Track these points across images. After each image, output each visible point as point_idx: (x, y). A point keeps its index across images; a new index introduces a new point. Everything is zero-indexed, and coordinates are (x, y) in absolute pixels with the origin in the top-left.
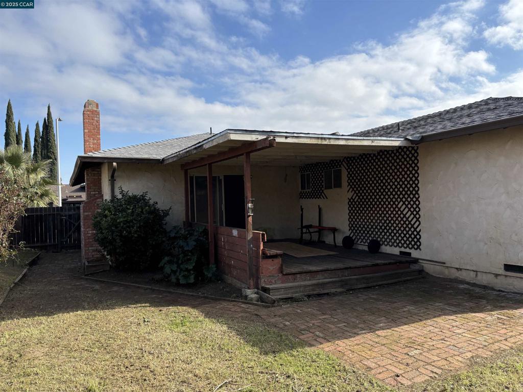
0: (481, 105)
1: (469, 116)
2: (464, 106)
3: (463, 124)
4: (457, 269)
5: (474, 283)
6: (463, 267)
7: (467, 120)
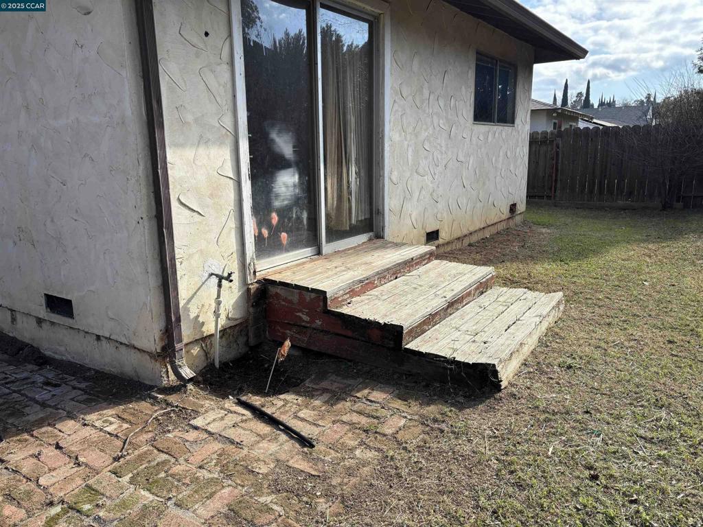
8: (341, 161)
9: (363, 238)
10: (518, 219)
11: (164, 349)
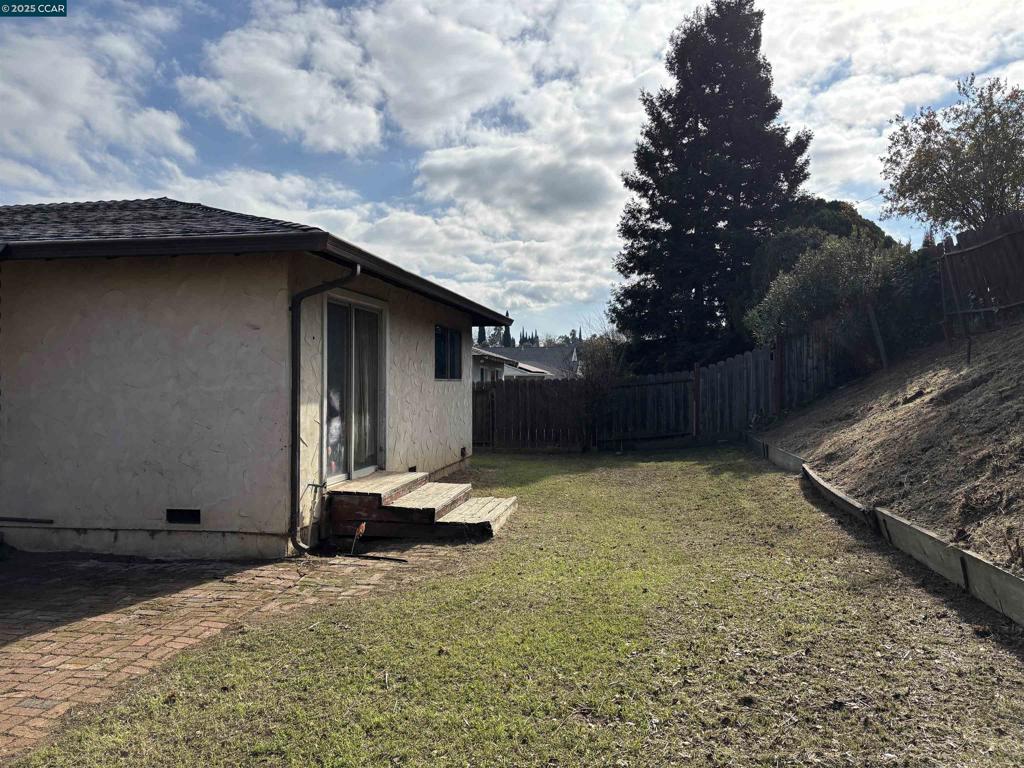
0: (145, 207)
1: (115, 222)
2: (115, 202)
3: (98, 234)
4: (78, 530)
5: (111, 554)
6: (91, 526)
7: (107, 229)
8: (360, 413)
9: (371, 469)
10: (467, 461)
11: (290, 531)
